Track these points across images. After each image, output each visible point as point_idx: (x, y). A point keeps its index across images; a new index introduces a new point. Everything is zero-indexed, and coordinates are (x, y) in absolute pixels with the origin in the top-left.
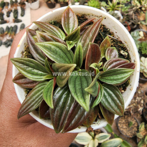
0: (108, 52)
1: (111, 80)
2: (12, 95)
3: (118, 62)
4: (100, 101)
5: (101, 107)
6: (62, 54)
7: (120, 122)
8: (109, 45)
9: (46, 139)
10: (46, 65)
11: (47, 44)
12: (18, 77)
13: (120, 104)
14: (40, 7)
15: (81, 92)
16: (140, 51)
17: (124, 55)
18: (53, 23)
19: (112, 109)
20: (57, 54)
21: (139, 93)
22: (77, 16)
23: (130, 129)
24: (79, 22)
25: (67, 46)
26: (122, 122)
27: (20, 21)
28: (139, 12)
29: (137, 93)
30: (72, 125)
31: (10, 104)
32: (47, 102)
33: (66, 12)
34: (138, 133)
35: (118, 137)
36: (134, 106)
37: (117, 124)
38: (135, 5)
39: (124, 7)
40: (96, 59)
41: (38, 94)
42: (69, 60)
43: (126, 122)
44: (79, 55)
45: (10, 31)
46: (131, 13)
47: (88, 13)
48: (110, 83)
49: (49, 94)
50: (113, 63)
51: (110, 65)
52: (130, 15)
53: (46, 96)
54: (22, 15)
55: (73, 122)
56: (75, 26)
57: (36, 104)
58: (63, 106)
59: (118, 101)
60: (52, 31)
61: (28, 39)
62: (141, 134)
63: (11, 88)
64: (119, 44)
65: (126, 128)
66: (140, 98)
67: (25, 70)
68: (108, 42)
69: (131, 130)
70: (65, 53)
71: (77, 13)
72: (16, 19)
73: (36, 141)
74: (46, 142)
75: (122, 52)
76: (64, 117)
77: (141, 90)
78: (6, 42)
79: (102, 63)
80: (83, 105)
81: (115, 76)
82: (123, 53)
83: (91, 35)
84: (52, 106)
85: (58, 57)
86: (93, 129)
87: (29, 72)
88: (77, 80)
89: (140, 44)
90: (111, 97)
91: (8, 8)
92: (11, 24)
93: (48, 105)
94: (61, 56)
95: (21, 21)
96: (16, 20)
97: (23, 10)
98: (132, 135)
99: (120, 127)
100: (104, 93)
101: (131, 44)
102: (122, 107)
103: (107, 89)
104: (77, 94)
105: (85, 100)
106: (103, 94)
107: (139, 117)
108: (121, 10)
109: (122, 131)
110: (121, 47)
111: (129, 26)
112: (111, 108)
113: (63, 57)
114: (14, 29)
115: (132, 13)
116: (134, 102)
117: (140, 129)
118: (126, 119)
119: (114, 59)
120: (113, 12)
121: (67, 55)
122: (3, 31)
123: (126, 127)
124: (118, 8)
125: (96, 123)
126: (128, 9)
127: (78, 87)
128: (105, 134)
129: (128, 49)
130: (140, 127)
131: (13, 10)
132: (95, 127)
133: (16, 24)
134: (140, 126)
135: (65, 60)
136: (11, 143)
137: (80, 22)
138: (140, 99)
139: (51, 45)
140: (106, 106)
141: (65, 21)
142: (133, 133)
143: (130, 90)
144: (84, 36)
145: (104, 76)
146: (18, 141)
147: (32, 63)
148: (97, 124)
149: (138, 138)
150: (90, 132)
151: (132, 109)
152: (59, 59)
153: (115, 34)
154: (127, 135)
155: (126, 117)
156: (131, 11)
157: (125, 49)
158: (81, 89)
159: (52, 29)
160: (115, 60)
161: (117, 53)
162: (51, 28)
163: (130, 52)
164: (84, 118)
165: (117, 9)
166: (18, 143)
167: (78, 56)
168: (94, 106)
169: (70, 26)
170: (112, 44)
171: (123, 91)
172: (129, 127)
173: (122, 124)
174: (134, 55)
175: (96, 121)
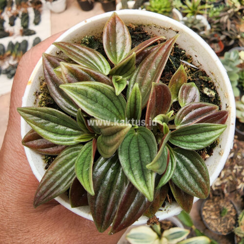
0: (182, 93)
1: (188, 142)
2: (21, 159)
3: (200, 109)
4: (170, 178)
5: (172, 186)
6: (105, 100)
7: (205, 208)
8: (185, 80)
9: (80, 231)
10: (79, 119)
11: (80, 85)
12: (31, 136)
13: (203, 180)
14: (66, 8)
15: (140, 168)
16: (240, 86)
17: (209, 96)
18: (87, 43)
19: (190, 189)
20: (97, 102)
21: (238, 159)
22: (129, 28)
23: (222, 220)
24: (132, 39)
25: (113, 87)
26: (209, 209)
27: (32, 32)
28: (238, 17)
29: (235, 158)
30: (126, 220)
31: (18, 175)
32: (83, 184)
33: (110, 23)
34: (237, 228)
35: (203, 235)
36: (230, 181)
37: (200, 212)
38: (231, 5)
39: (213, 9)
40: (162, 108)
41: (66, 166)
42: (118, 110)
43: (216, 209)
44: (135, 103)
45: (16, 50)
46: (225, 19)
47: (148, 23)
48: (187, 148)
49: (85, 170)
50: (191, 111)
51: (186, 114)
52: (223, 22)
53: (81, 172)
54: (37, 23)
55: (127, 215)
56: (126, 47)
57: (64, 184)
58: (109, 188)
59: (200, 176)
60: (87, 60)
61: (46, 71)
62: (242, 230)
63: (18, 147)
64: (202, 77)
65: (217, 220)
66: (241, 167)
67: (43, 128)
68: (183, 75)
69: (224, 222)
70: (110, 99)
71: (129, 22)
72: (25, 30)
73: (63, 234)
74: (80, 235)
75: (206, 90)
76: (112, 205)
77: (241, 153)
78: (8, 70)
79: (172, 112)
80: (143, 191)
81: (195, 135)
82: (208, 92)
83: (154, 67)
84: (91, 191)
85: (99, 108)
86: (158, 219)
87: (50, 130)
88: (132, 145)
89: (240, 73)
90: (187, 169)
91: (11, 9)
92: (18, 39)
93: (85, 189)
94: (104, 104)
95: (34, 33)
96: (26, 32)
97: (38, 14)
98: (227, 231)
99: (206, 217)
100: (177, 163)
101: (222, 77)
102: (206, 185)
103: (181, 155)
104: (133, 173)
105: (147, 183)
106: (175, 165)
107: (239, 199)
108: (208, 15)
109: (209, 224)
110: (204, 81)
111: (221, 42)
112: (188, 187)
113: (107, 105)
114: (23, 47)
115: (227, 19)
116: (231, 175)
117: (241, 220)
118: (216, 204)
119: (194, 104)
120: (193, 17)
121: (114, 102)
122: (4, 50)
123: (217, 218)
124: (201, 10)
125: (163, 209)
126: (220, 12)
127: (135, 159)
128: (180, 229)
129: (216, 85)
130: (239, 218)
131: (20, 13)
132: (162, 215)
133: (26, 38)
134: (240, 216)
135: (111, 111)
136: (19, 239)
137: (135, 39)
138: (239, 169)
139: (87, 88)
140: (180, 185)
141: (108, 40)
142: (228, 227)
143: (220, 154)
144: (143, 68)
145: (177, 136)
146: (33, 234)
147: (54, 115)
148: (165, 210)
149: (237, 236)
150: (153, 224)
151: (226, 186)
152: (100, 110)
153: (195, 59)
154: (217, 231)
155: (216, 199)
156: (225, 15)
157: (210, 85)
158: (140, 162)
159: (87, 55)
160: (195, 106)
161: (198, 93)
162: (85, 53)
163: (219, 91)
164: (145, 206)
165: (201, 12)
166: (32, 239)
167: (133, 105)
168: (160, 186)
169: (117, 49)
170: (190, 77)
171: (207, 156)
172: (221, 216)
173: (209, 212)
174: (226, 97)
175: (163, 206)
